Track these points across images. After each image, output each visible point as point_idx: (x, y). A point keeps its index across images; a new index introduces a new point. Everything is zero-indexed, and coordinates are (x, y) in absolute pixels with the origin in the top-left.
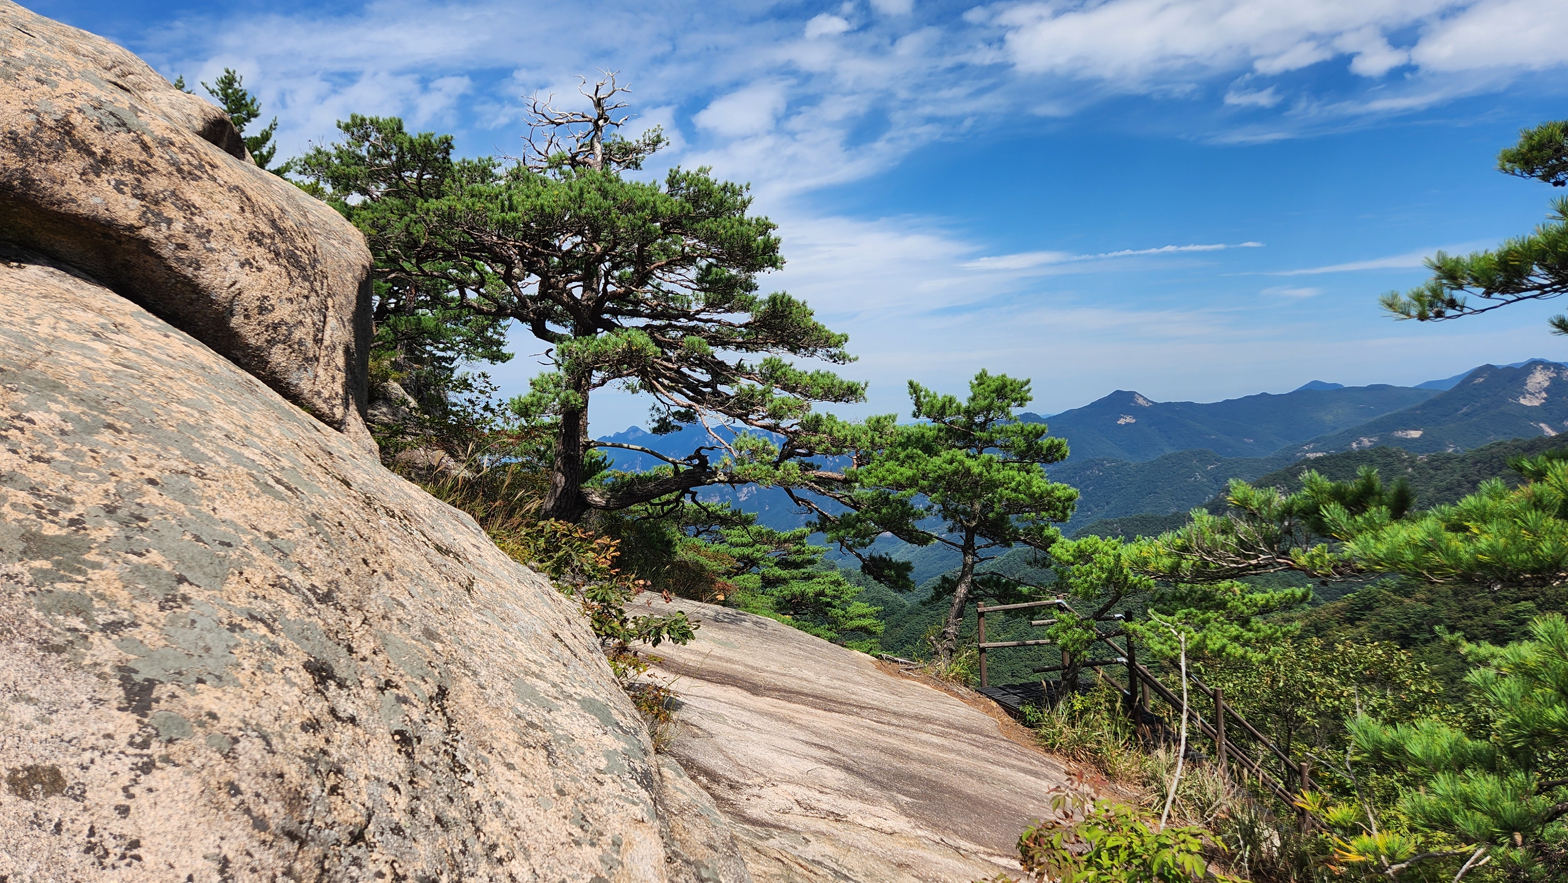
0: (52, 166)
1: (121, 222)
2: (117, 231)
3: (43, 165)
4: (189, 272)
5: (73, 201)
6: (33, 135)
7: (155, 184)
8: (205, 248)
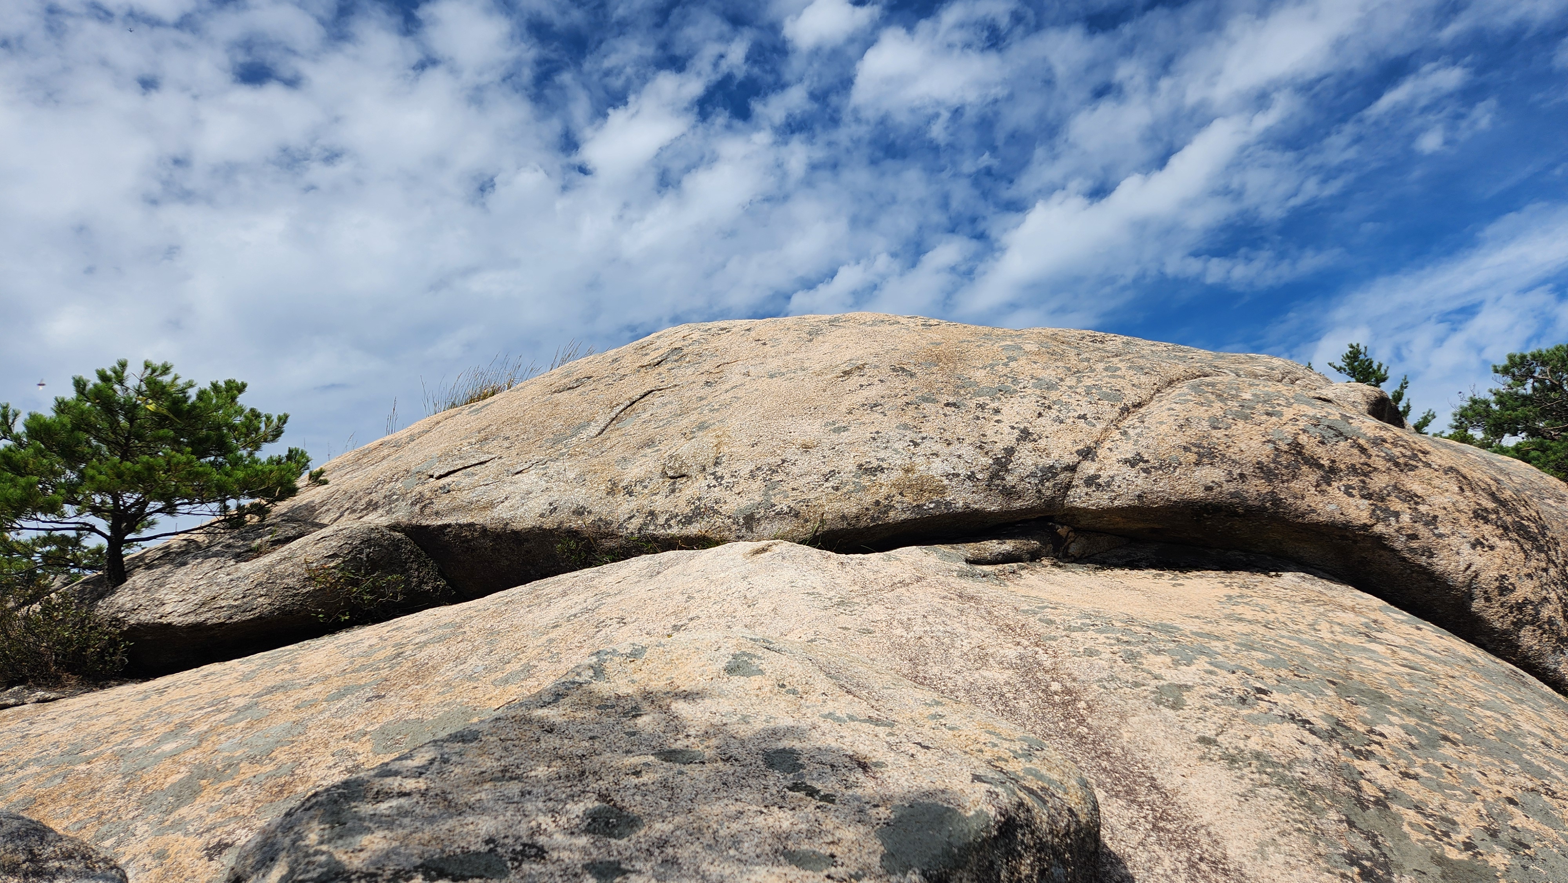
0: (1292, 485)
1: (1355, 523)
2: (1353, 532)
3: (1286, 485)
4: (1423, 560)
5: (1314, 511)
6: (1274, 461)
7: (1379, 482)
8: (1434, 534)
